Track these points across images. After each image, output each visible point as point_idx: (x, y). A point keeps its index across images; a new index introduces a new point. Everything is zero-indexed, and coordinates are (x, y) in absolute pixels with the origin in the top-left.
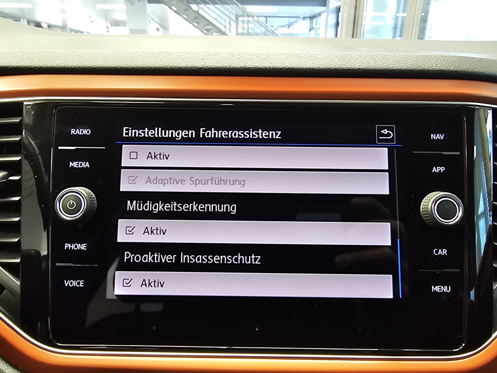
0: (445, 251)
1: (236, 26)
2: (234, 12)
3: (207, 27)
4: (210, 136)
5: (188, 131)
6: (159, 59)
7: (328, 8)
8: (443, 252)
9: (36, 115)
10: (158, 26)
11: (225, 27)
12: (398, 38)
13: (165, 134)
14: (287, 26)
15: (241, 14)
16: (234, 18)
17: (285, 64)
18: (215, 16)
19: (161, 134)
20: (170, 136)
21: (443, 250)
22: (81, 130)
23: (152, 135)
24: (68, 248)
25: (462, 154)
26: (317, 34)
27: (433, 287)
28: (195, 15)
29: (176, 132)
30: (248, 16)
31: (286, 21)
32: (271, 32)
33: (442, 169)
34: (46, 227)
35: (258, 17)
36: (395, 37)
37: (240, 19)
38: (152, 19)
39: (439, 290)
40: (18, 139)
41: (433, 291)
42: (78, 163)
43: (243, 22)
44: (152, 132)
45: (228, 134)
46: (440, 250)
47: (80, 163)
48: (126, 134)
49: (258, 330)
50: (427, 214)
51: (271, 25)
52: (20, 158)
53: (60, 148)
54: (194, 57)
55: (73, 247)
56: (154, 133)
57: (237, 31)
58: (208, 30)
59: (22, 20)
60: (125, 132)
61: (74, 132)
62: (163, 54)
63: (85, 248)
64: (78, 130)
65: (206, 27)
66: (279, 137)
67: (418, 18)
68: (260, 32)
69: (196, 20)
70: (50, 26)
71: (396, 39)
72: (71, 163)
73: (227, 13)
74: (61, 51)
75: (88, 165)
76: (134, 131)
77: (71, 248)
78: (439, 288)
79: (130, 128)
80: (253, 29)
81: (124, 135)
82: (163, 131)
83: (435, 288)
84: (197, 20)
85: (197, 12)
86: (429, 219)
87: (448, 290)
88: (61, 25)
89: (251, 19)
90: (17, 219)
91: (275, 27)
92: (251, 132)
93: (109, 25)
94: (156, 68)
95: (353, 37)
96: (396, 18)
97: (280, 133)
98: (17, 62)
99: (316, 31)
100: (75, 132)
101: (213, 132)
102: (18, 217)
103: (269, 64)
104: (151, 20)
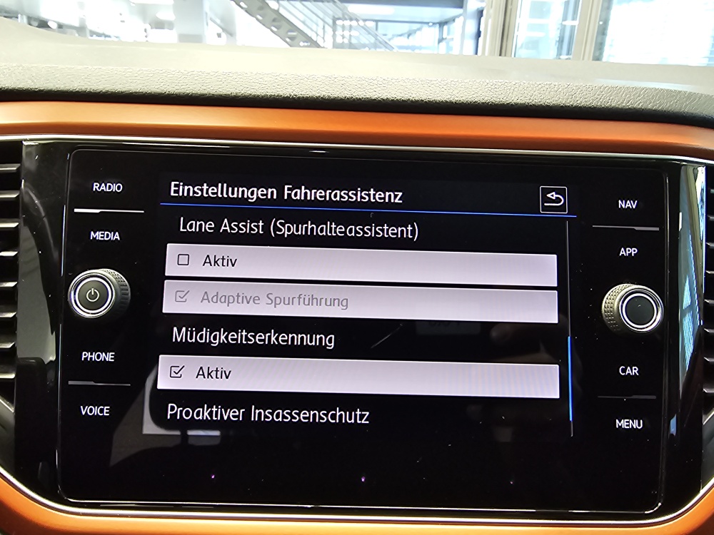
0: (635, 369)
1: (332, 33)
2: (331, 13)
3: (292, 34)
4: (298, 197)
5: (267, 190)
6: (225, 83)
7: (465, 11)
8: (634, 371)
9: (41, 161)
10: (220, 31)
11: (317, 35)
12: (564, 57)
13: (233, 194)
14: (407, 35)
15: (341, 16)
16: (330, 22)
17: (410, 94)
18: (302, 18)
19: (227, 193)
20: (240, 196)
21: (633, 368)
22: (108, 184)
23: (213, 193)
24: (86, 359)
25: (663, 230)
26: (449, 48)
27: (617, 421)
28: (275, 16)
29: (248, 189)
30: (351, 20)
31: (405, 28)
32: (384, 43)
33: (633, 251)
34: (54, 328)
35: (365, 20)
36: (561, 55)
37: (339, 22)
38: (211, 19)
39: (627, 425)
40: (14, 196)
41: (617, 427)
42: (103, 234)
43: (343, 27)
44: (213, 189)
45: (326, 195)
46: (629, 368)
47: (106, 233)
48: (175, 192)
49: (365, 480)
50: (612, 316)
51: (384, 33)
52: (17, 224)
53: (76, 210)
54: (276, 81)
55: (94, 356)
56: (216, 191)
57: (334, 40)
58: (292, 38)
59: (19, 16)
60: (173, 188)
61: (97, 187)
62: (231, 75)
63: (111, 359)
64: (103, 185)
65: (289, 33)
66: (399, 200)
67: (594, 29)
68: (367, 42)
69: (275, 24)
70: (60, 26)
71: (561, 57)
72: (92, 233)
73: (321, 15)
74: (80, 67)
75: (117, 236)
76: (186, 188)
77: (91, 358)
78: (627, 422)
79: (181, 184)
80: (357, 38)
81: (172, 194)
82: (230, 189)
83: (620, 422)
84: (277, 22)
85: (277, 12)
86: (615, 324)
87: (639, 425)
88: (77, 24)
89: (354, 23)
90: (11, 315)
91: (389, 36)
92: (359, 192)
93: (148, 27)
94: (221, 95)
95: (500, 55)
96: (563, 28)
97: (400, 194)
98: (15, 83)
99: (448, 43)
100: (99, 188)
101: (303, 191)
102: (12, 312)
103: (386, 94)
104: (210, 22)
